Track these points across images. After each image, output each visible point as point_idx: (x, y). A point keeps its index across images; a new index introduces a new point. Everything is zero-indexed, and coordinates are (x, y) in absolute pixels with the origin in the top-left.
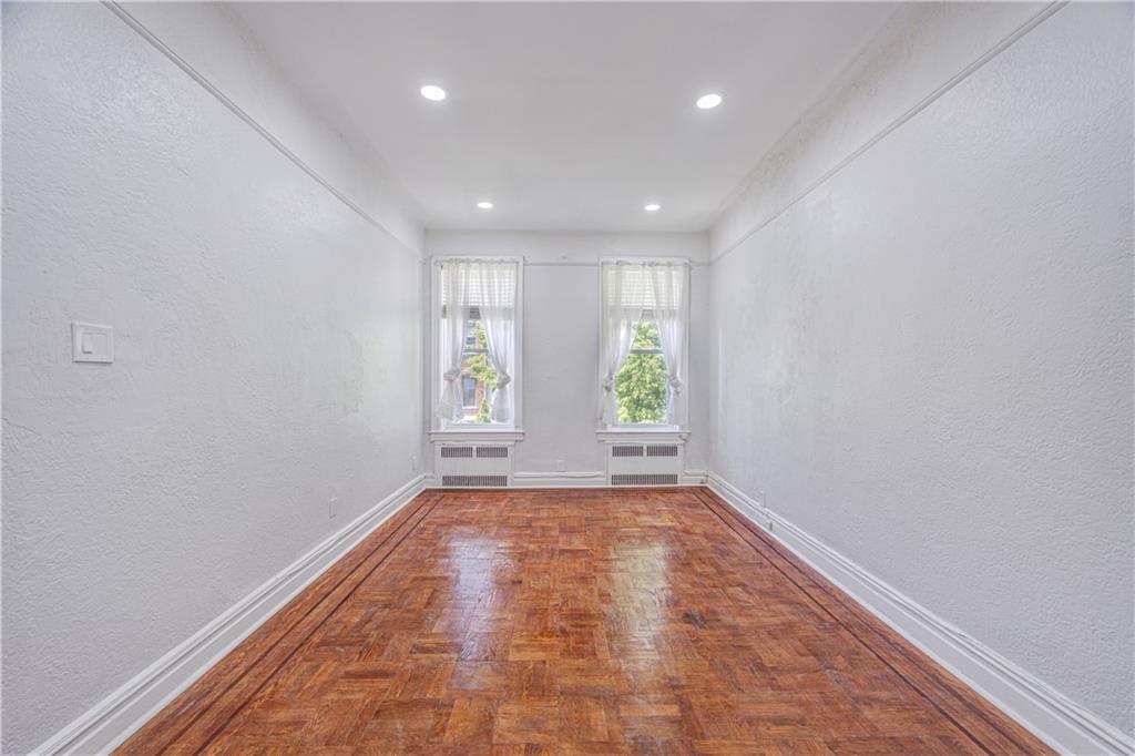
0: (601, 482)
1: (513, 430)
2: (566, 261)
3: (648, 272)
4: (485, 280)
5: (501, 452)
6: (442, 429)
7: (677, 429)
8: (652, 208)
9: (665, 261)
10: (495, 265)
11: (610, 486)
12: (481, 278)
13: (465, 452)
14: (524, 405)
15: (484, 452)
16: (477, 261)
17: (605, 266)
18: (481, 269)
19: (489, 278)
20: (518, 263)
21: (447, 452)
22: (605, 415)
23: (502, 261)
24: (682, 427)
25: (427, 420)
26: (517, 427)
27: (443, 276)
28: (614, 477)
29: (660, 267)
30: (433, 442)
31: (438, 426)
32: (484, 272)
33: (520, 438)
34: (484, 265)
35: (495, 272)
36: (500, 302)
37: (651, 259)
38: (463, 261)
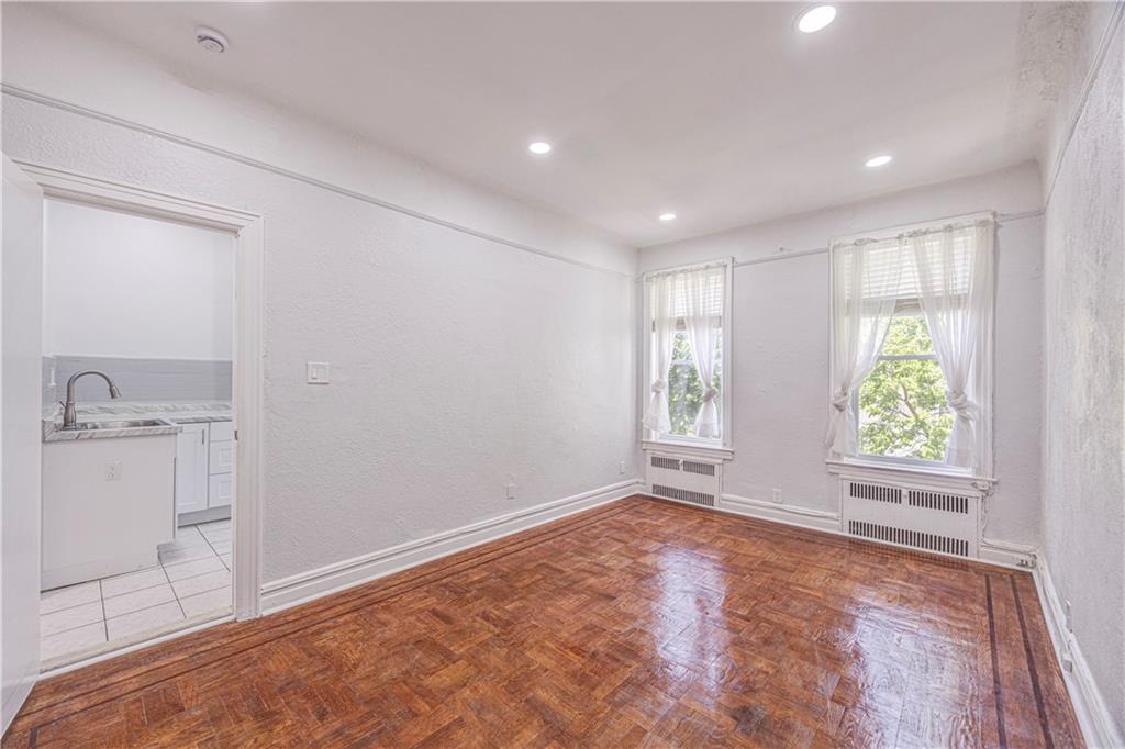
0: (833, 527)
1: (720, 447)
2: (785, 253)
3: (908, 248)
4: (690, 290)
5: (708, 469)
6: (653, 440)
7: (967, 472)
8: (879, 161)
9: (940, 225)
10: (699, 273)
11: (846, 534)
12: (686, 288)
13: (672, 464)
14: (732, 421)
15: (691, 467)
16: (682, 271)
17: (836, 250)
18: (686, 279)
19: (693, 287)
20: (726, 266)
21: (657, 462)
22: (836, 440)
23: (707, 267)
24: (978, 471)
25: (638, 428)
26: (725, 444)
27: (653, 291)
28: (852, 524)
29: (929, 236)
30: (644, 450)
31: (649, 436)
32: (690, 281)
33: (729, 457)
34: (689, 275)
35: (700, 279)
36: (704, 311)
37: (911, 229)
38: (669, 274)
